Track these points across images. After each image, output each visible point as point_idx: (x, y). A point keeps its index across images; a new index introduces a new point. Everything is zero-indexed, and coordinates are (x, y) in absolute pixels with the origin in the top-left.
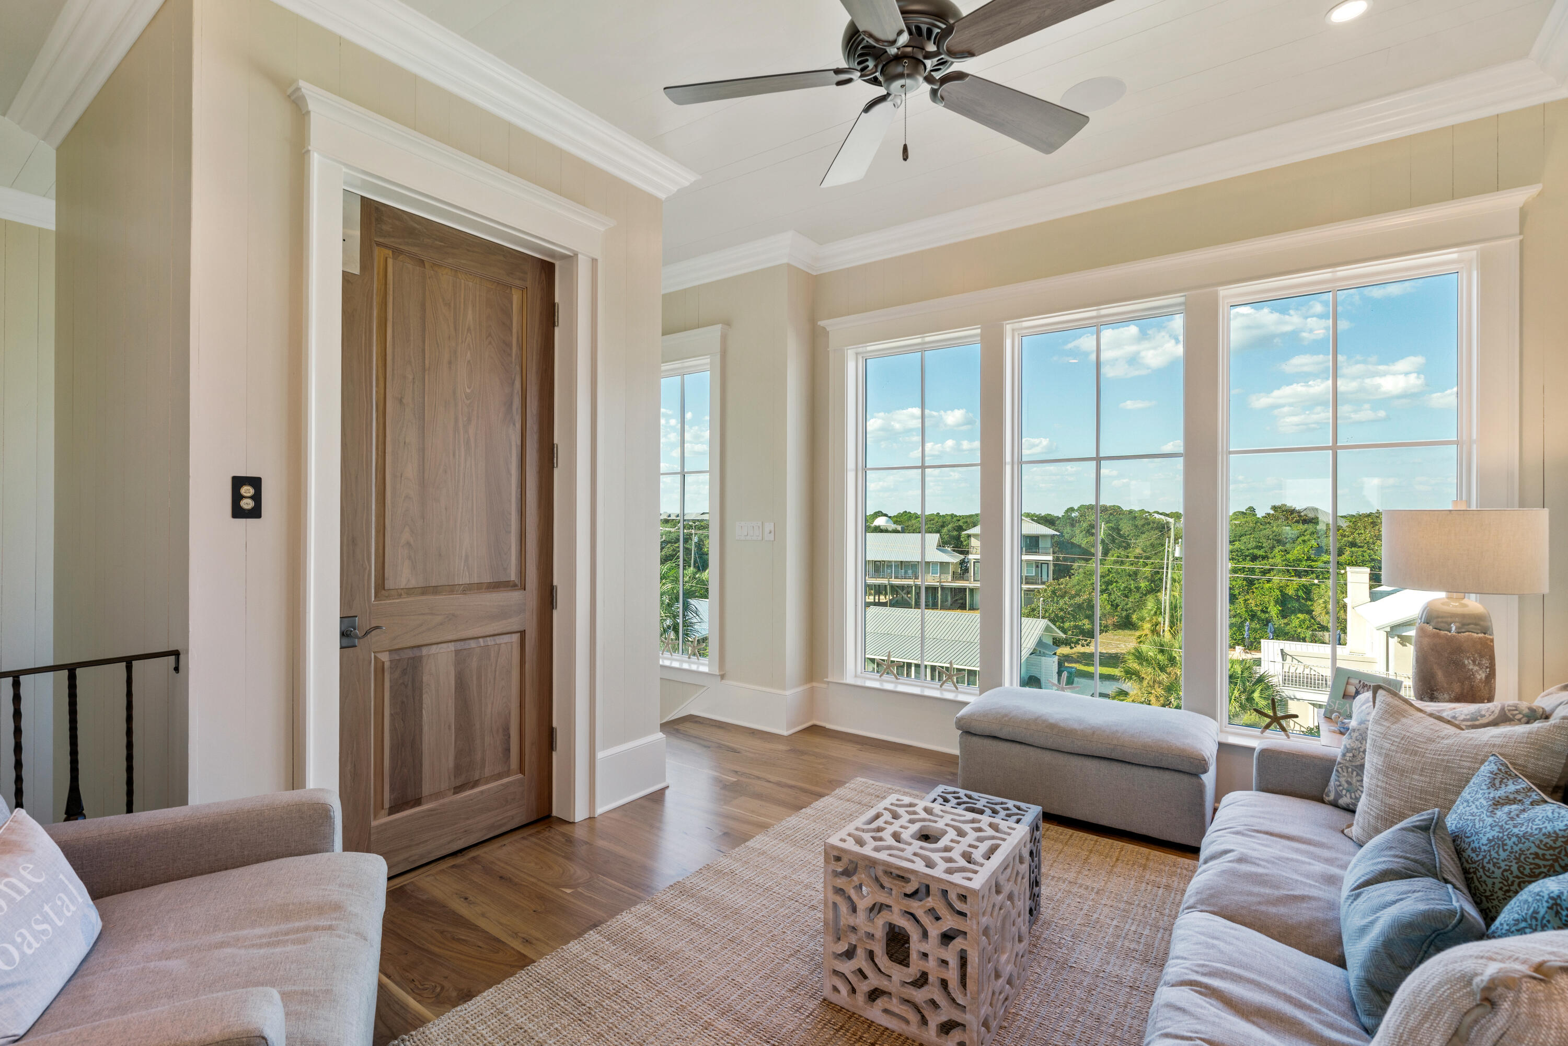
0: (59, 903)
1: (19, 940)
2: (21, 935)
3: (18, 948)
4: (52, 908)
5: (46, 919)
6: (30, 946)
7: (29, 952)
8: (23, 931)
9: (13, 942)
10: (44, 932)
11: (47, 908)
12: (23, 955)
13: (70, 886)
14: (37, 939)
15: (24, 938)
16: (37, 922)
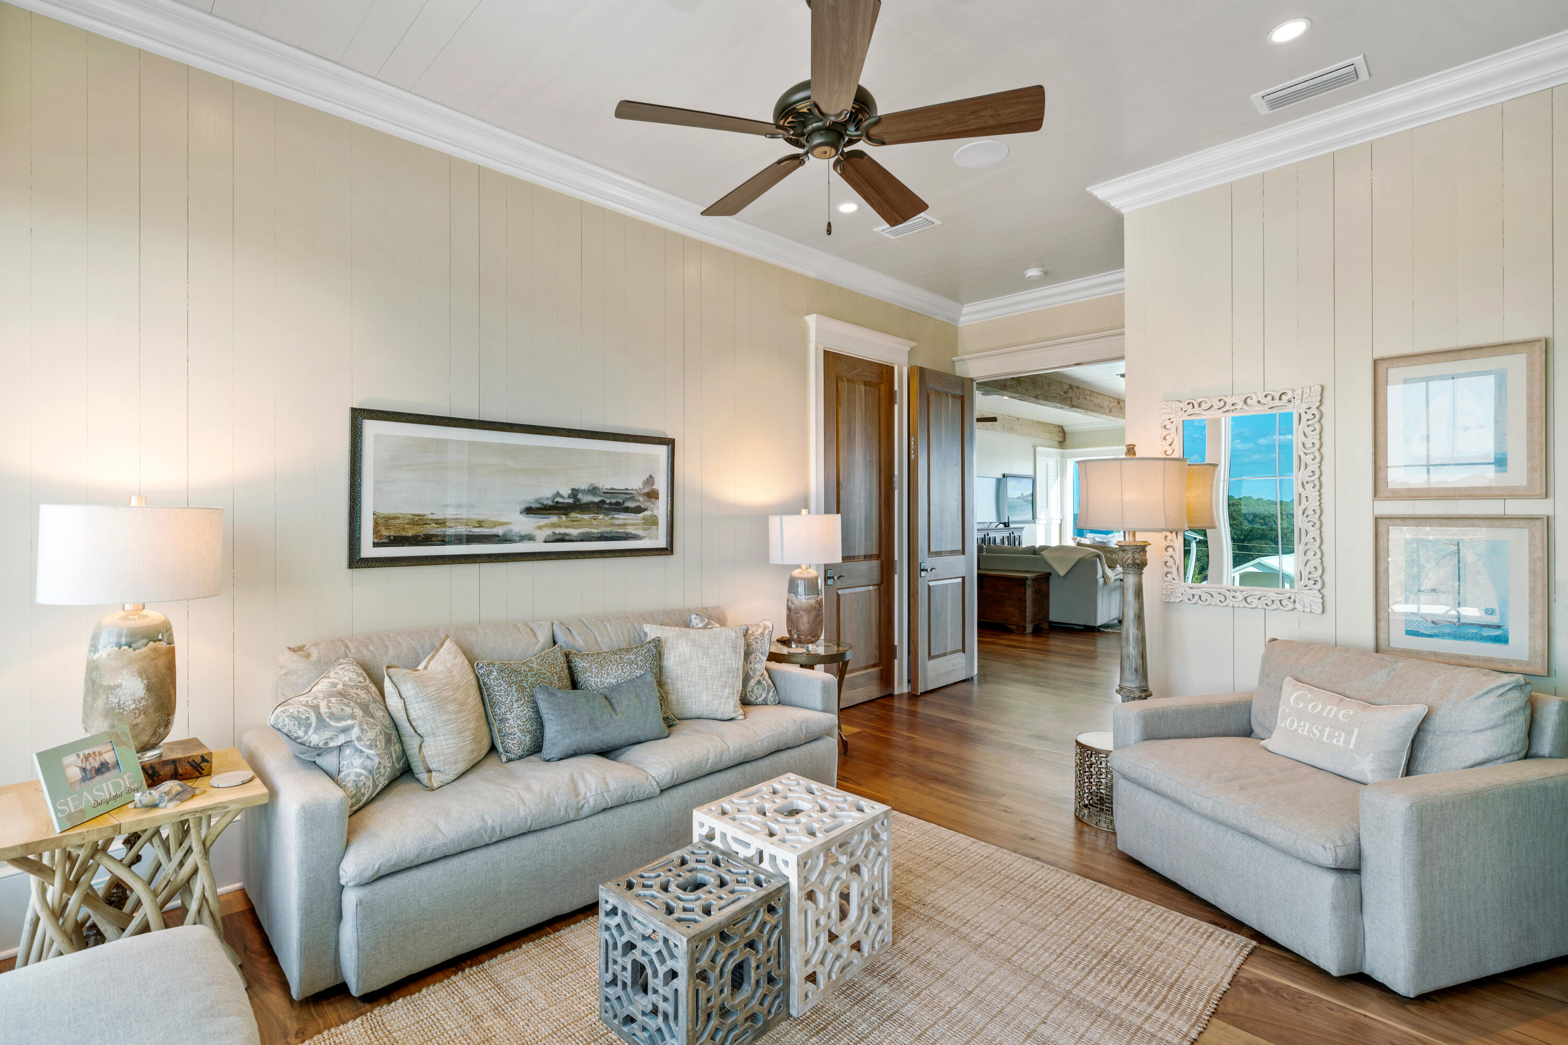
0: (1337, 734)
1: (1302, 724)
2: (1305, 724)
3: (1299, 726)
4: (1330, 732)
5: (1322, 732)
6: (1303, 731)
7: (1300, 731)
8: (1308, 724)
9: (1299, 723)
10: (1314, 734)
11: (1328, 729)
12: (1297, 729)
13: (1354, 738)
14: (1308, 732)
15: (1305, 726)
16: (1317, 728)
